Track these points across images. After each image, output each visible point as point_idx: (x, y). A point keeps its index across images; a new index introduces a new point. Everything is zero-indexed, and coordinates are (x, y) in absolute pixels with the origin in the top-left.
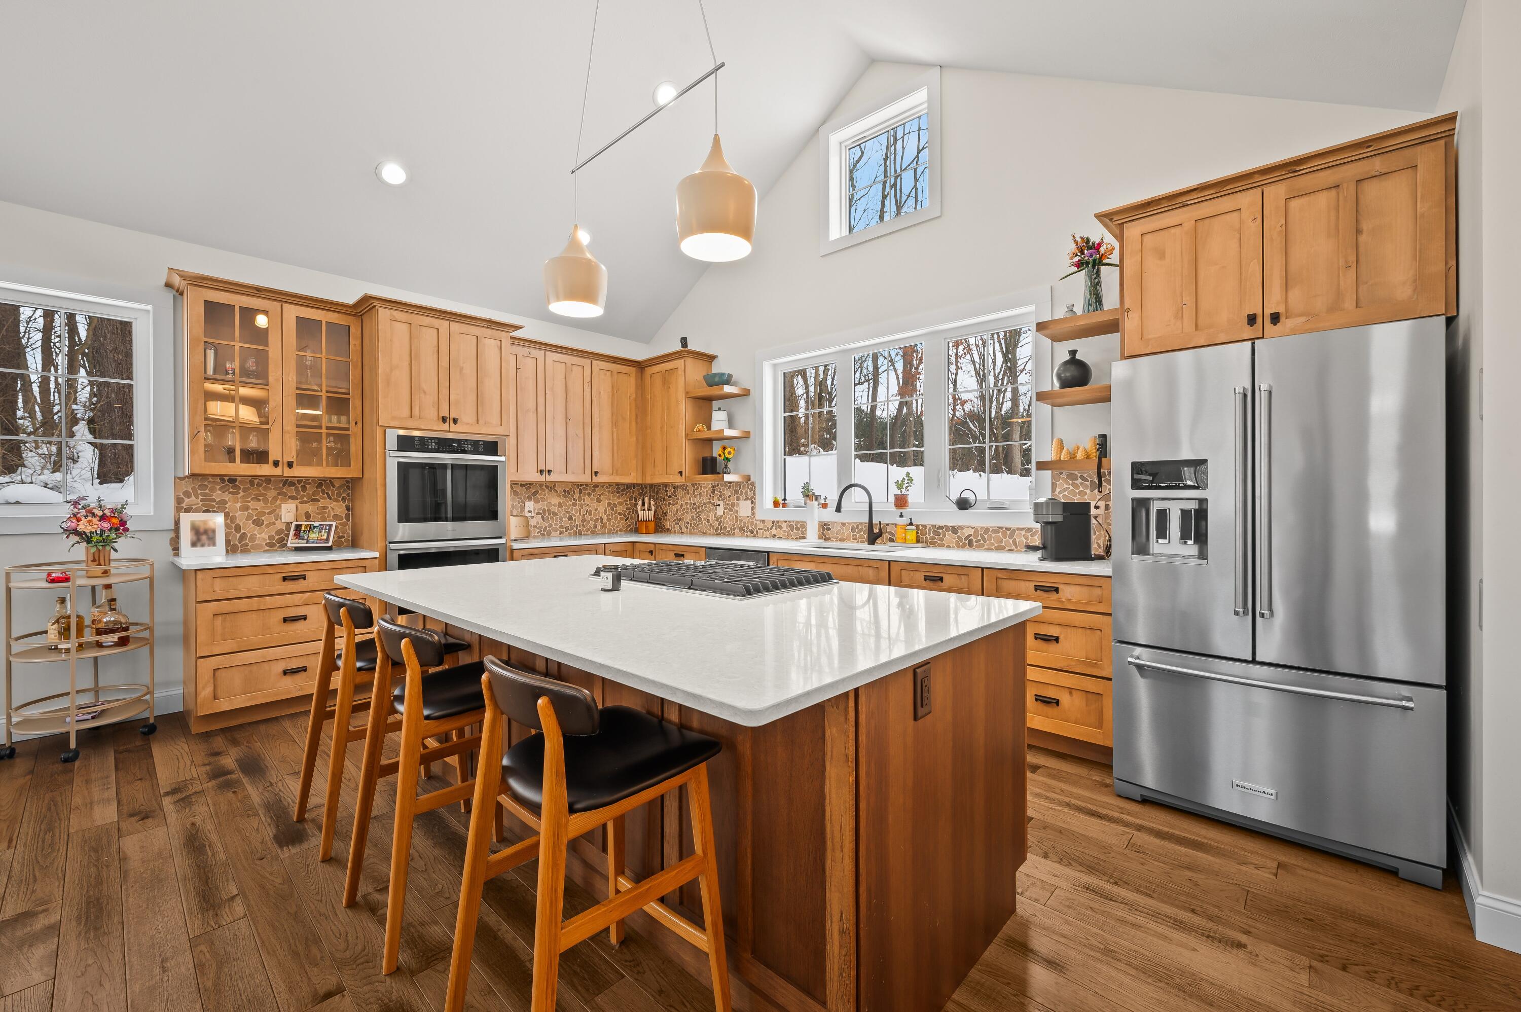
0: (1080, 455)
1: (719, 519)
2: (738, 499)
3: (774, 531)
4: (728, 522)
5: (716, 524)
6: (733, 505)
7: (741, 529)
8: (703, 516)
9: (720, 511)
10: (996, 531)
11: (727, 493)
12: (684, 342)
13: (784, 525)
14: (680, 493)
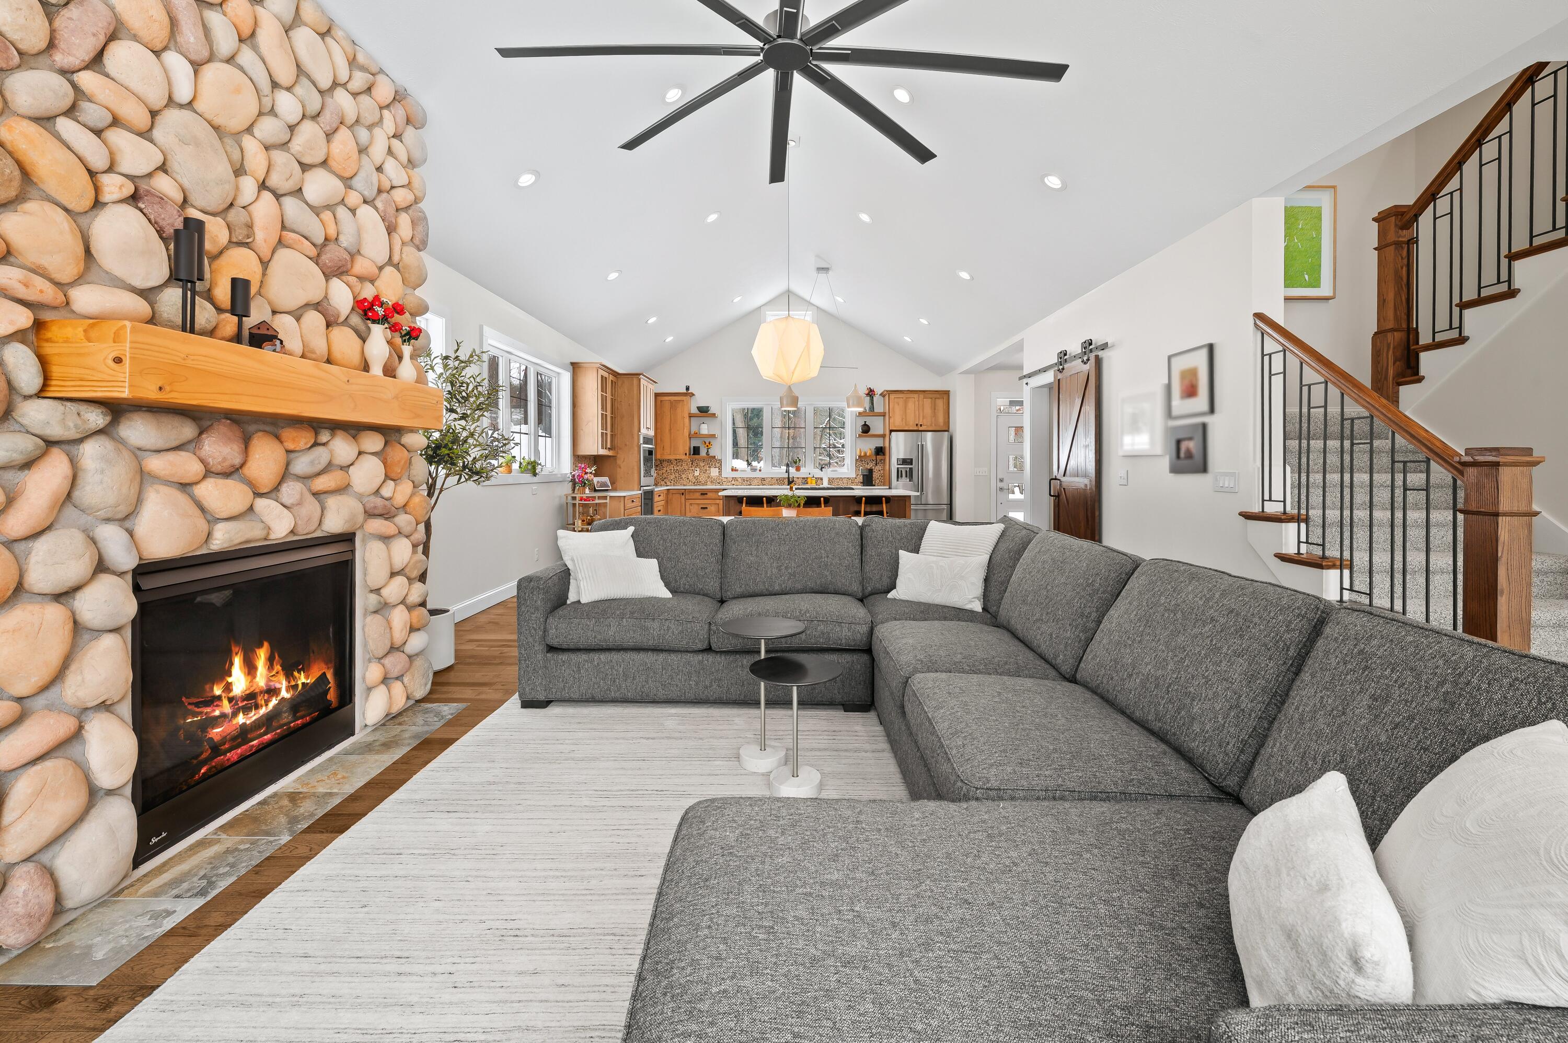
0: (868, 454)
1: (696, 478)
2: (709, 467)
3: (733, 482)
4: (703, 478)
5: (694, 480)
6: (706, 470)
7: (712, 482)
8: (683, 476)
9: (697, 473)
10: (837, 479)
11: (702, 464)
12: (688, 388)
13: (739, 480)
14: (665, 464)
